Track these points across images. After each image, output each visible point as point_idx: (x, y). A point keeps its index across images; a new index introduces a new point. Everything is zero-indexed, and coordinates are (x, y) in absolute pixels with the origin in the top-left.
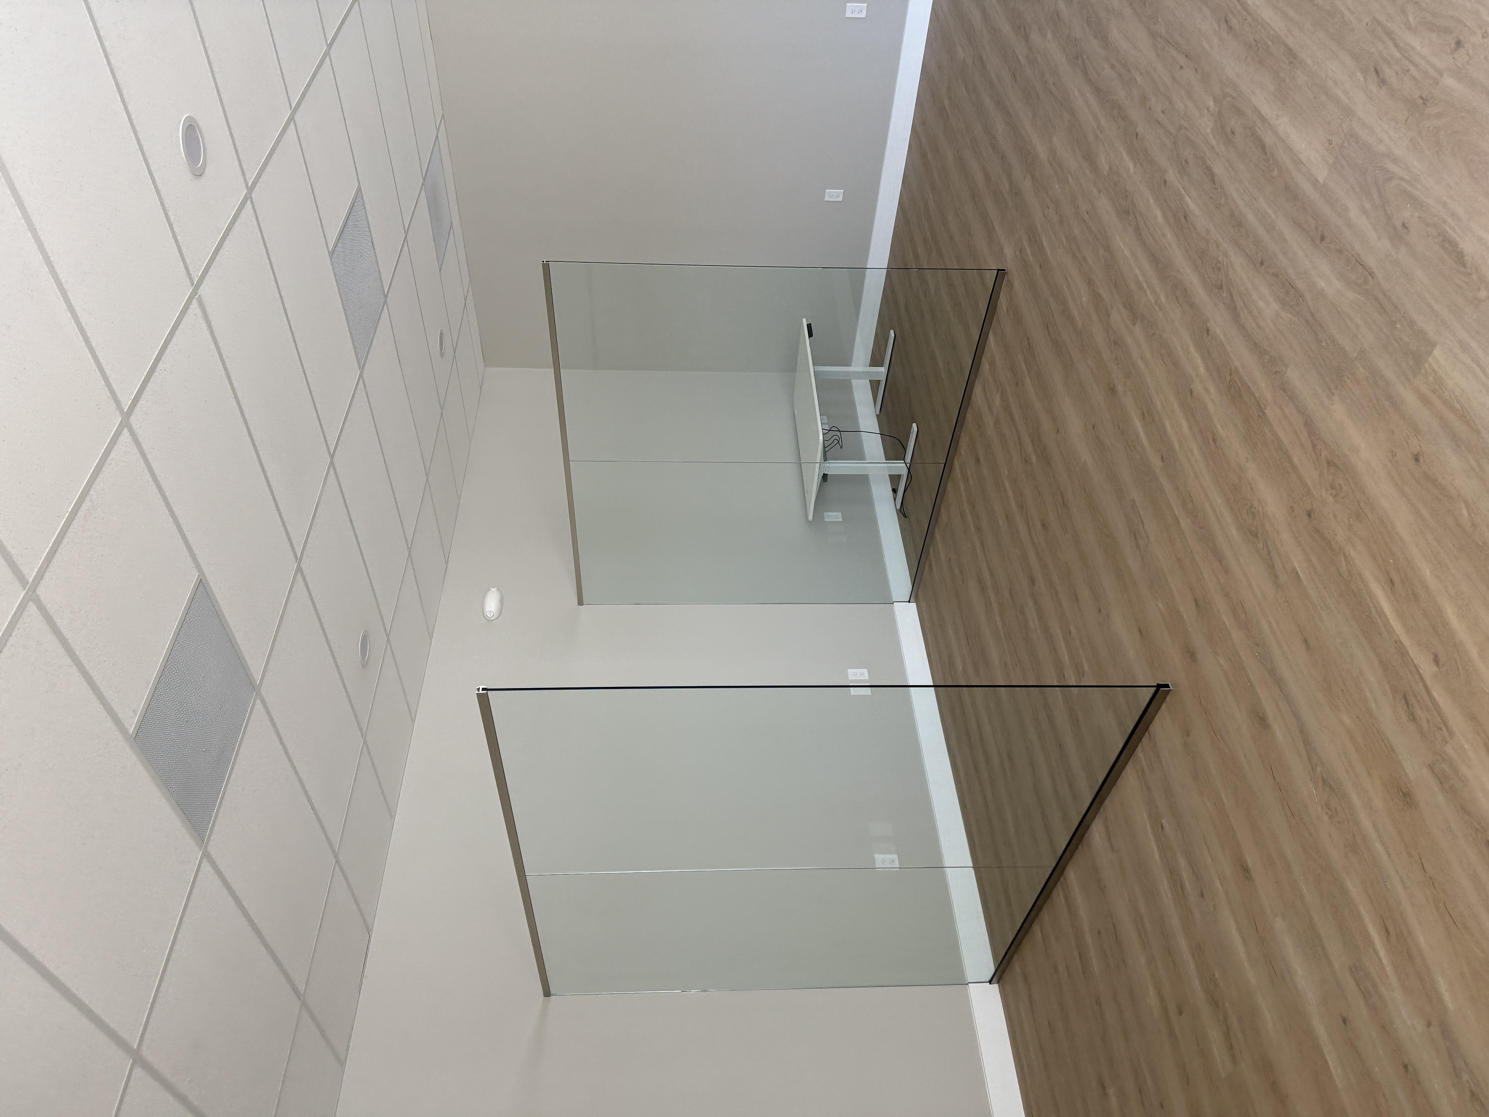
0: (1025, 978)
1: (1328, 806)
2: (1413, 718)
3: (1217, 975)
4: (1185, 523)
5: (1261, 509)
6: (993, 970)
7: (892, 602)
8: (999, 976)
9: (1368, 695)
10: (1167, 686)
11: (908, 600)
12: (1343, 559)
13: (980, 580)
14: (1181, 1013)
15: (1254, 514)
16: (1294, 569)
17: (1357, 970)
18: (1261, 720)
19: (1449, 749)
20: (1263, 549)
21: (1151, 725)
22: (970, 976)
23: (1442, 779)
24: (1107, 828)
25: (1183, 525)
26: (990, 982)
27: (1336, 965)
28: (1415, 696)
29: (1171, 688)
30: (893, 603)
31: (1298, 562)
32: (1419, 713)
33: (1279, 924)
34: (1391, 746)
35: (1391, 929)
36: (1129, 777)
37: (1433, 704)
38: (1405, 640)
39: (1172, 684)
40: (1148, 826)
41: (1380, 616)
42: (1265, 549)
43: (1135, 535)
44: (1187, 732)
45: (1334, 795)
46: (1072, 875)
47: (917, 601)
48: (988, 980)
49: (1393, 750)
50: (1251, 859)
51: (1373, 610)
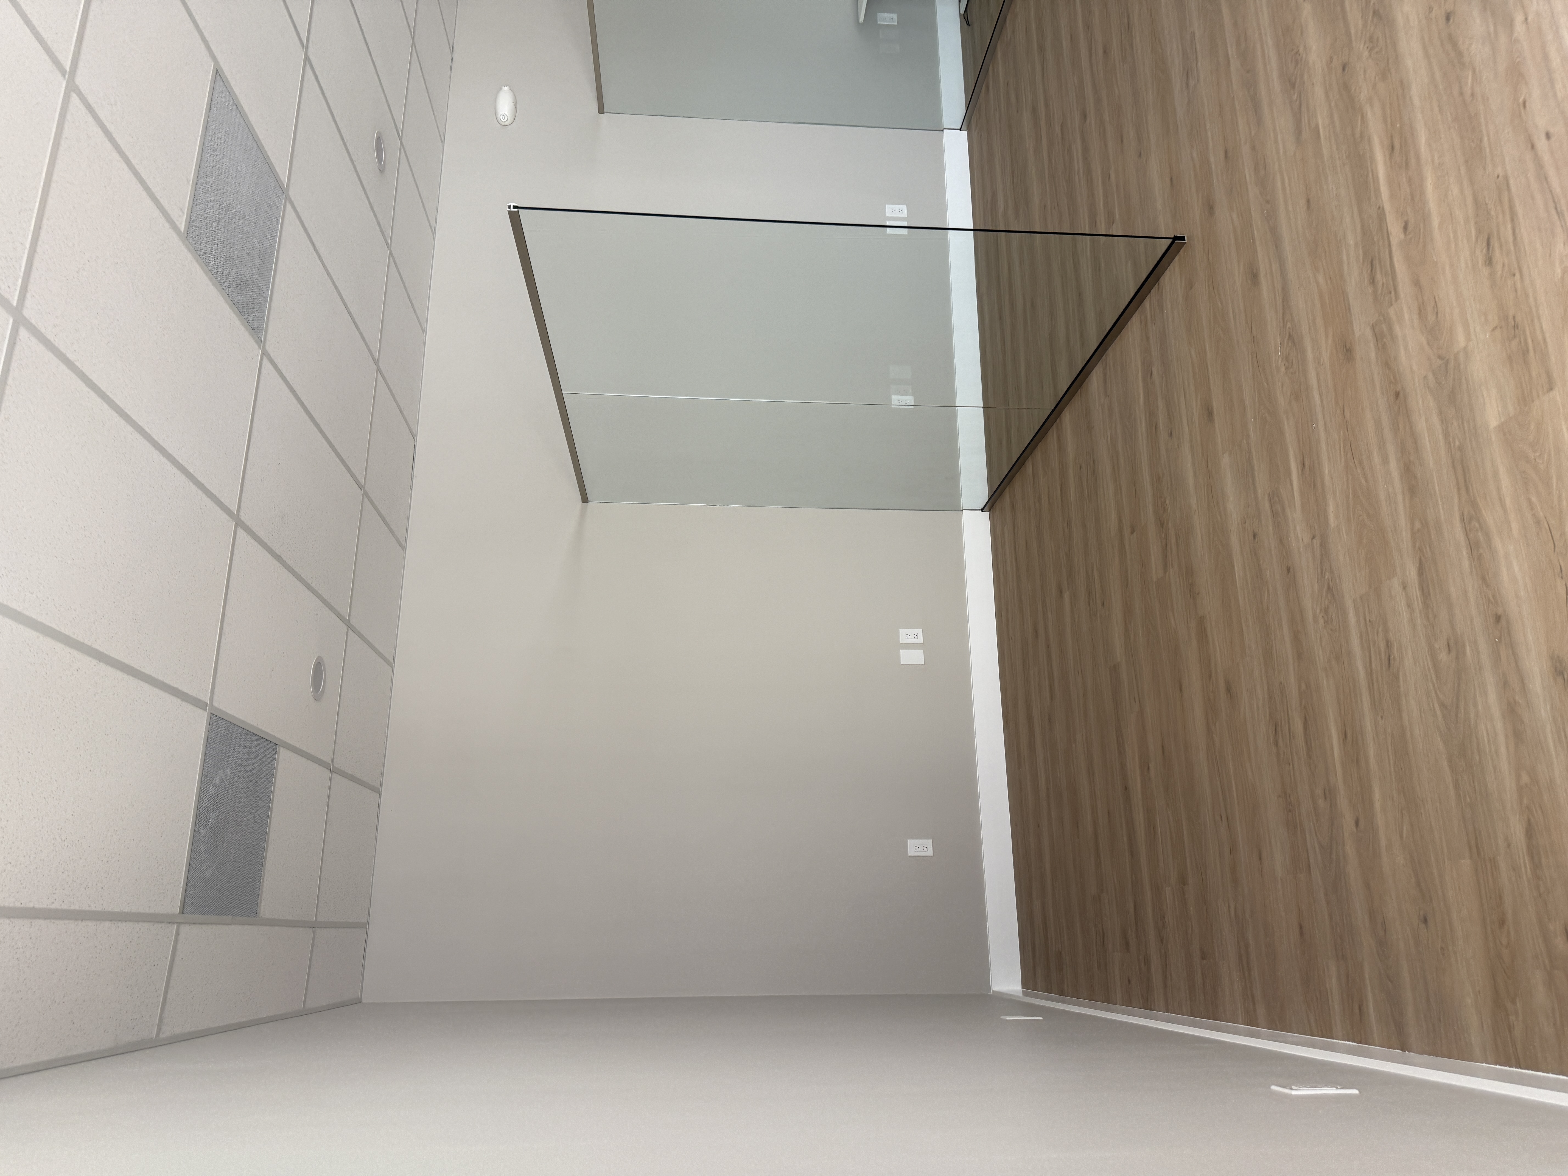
0: (1013, 506)
1: (1287, 358)
2: (1373, 281)
3: (1167, 502)
4: (1235, 64)
5: (1304, 57)
6: (988, 499)
7: (942, 129)
8: (990, 506)
9: (1345, 258)
10: (1183, 238)
11: (959, 128)
12: (1360, 118)
13: (1034, 110)
14: (1132, 532)
15: (1297, 62)
16: (1317, 126)
17: (1274, 497)
18: (1253, 276)
19: (1391, 312)
20: (1296, 101)
21: (1162, 278)
22: (965, 503)
23: (1379, 337)
24: (1105, 375)
25: (1232, 68)
26: (982, 510)
27: (1260, 492)
28: (1380, 262)
29: (1186, 241)
30: (943, 131)
31: (1322, 120)
32: (1379, 277)
33: (1225, 461)
34: (1349, 305)
35: (1307, 464)
36: (1134, 328)
37: (1391, 270)
38: (1387, 207)
39: (1187, 237)
40: (1140, 375)
41: (1374, 181)
42: (1298, 102)
43: (1187, 73)
44: (1190, 285)
45: (1294, 349)
46: (1067, 417)
47: (969, 130)
48: (980, 508)
49: (1349, 309)
50: (1217, 405)
51: (1370, 175)
